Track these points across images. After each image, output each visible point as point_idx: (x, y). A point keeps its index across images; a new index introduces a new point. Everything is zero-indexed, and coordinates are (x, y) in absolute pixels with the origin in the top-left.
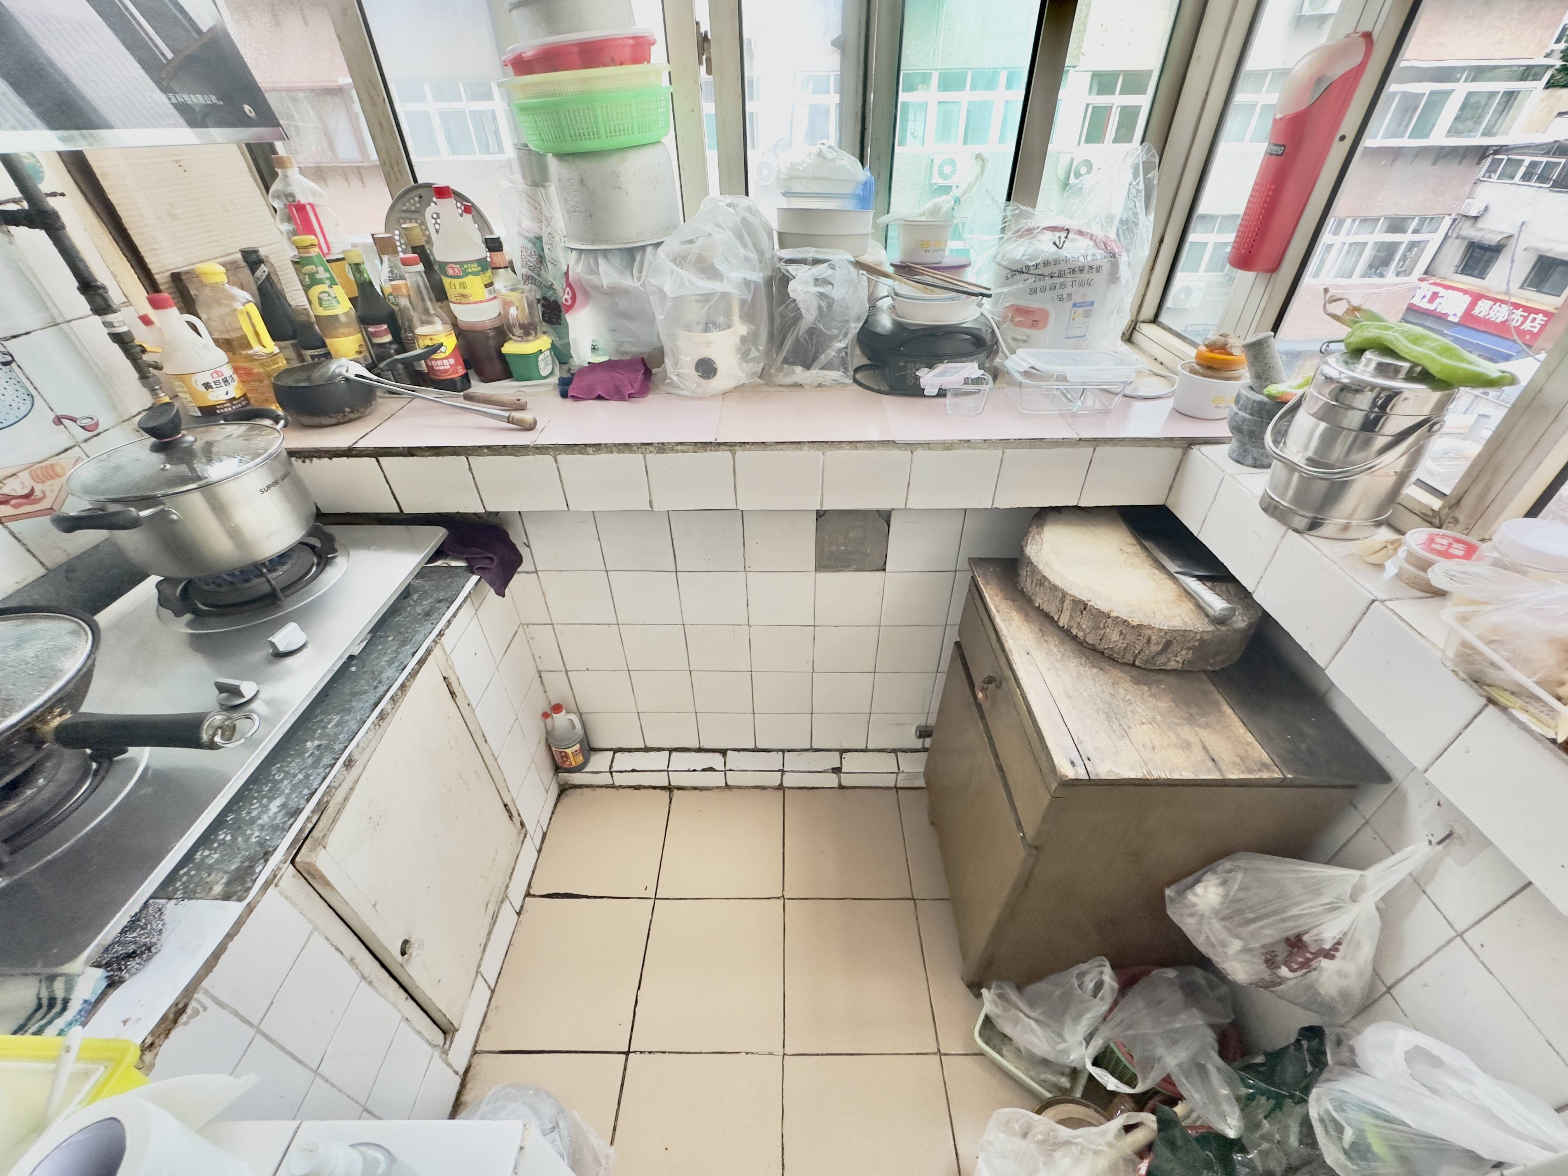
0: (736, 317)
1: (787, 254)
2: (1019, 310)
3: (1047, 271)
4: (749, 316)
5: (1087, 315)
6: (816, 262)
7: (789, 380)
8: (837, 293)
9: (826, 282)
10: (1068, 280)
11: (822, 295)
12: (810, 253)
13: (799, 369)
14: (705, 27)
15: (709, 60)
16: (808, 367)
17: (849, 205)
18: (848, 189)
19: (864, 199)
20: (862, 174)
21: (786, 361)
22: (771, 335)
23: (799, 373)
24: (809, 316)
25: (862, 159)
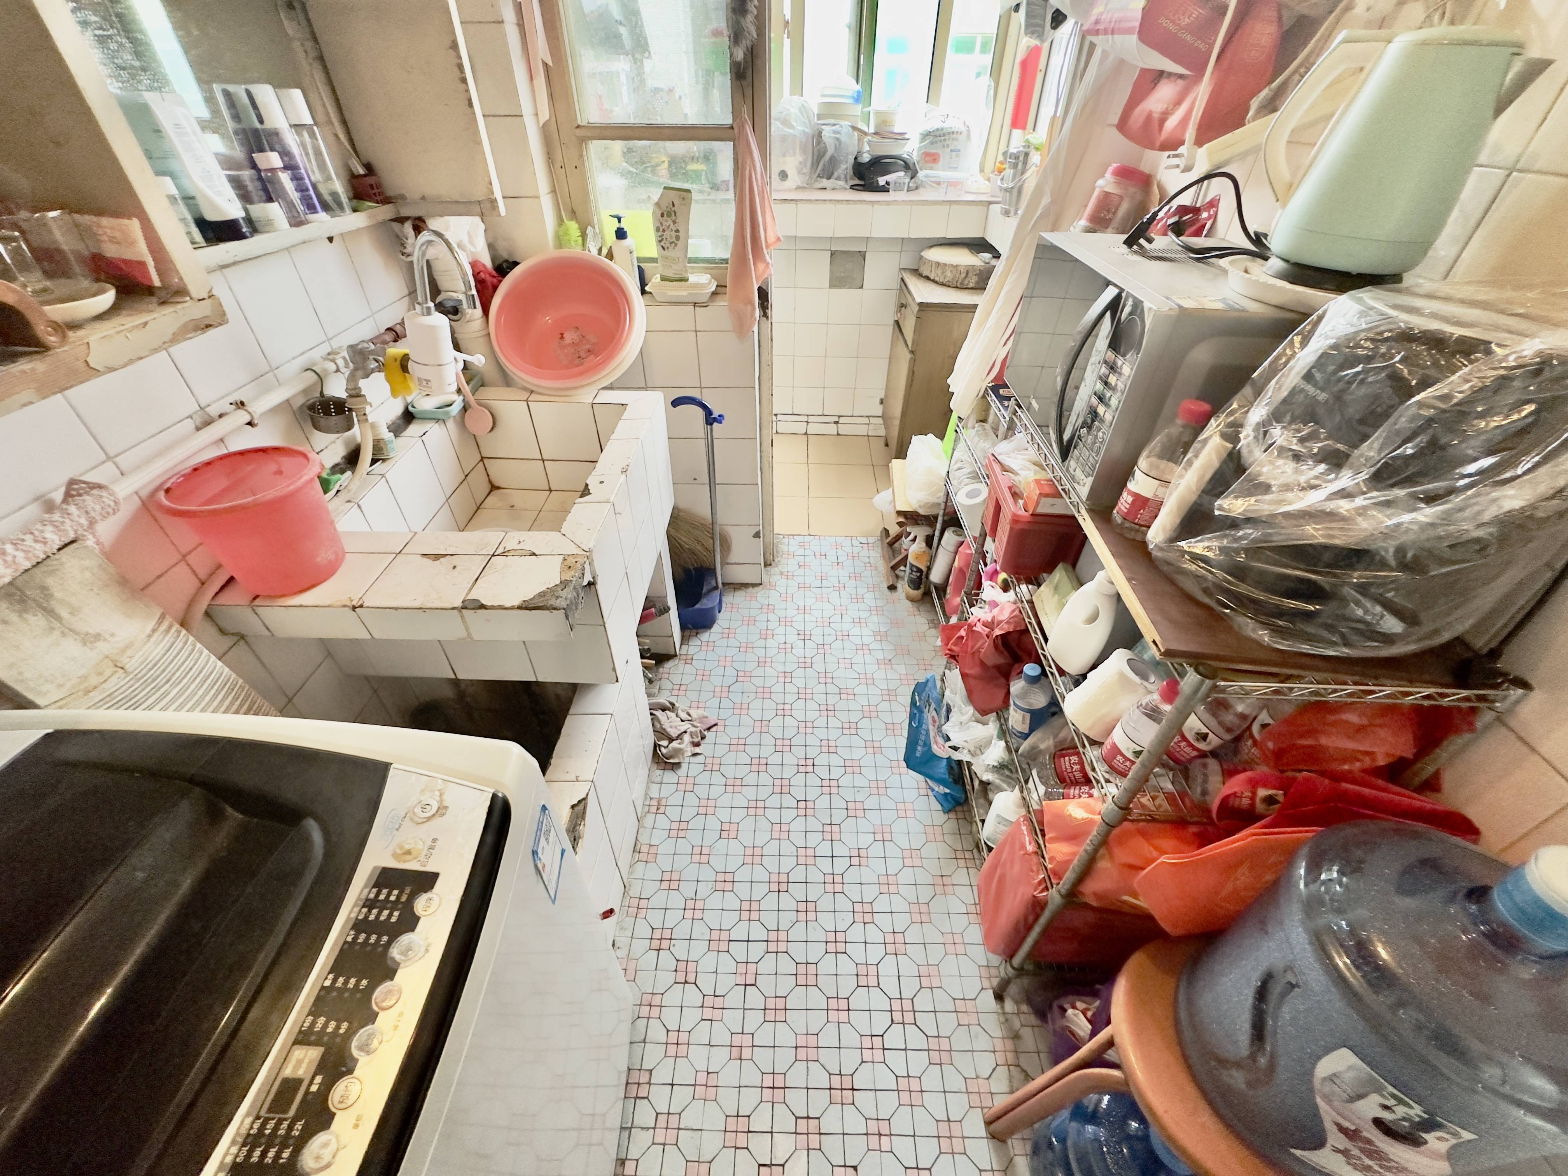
0: (797, 151)
1: (821, 122)
2: (927, 154)
3: (938, 133)
4: (804, 152)
5: (957, 156)
6: (834, 125)
7: (820, 186)
8: (843, 138)
9: (838, 133)
10: (947, 137)
11: (837, 139)
12: (832, 121)
13: (824, 180)
14: (788, 17)
15: (789, 33)
16: (829, 178)
17: (850, 101)
18: (850, 94)
19: (857, 99)
20: (858, 87)
21: (819, 176)
22: (812, 164)
23: (825, 183)
24: (830, 151)
25: (857, 82)
